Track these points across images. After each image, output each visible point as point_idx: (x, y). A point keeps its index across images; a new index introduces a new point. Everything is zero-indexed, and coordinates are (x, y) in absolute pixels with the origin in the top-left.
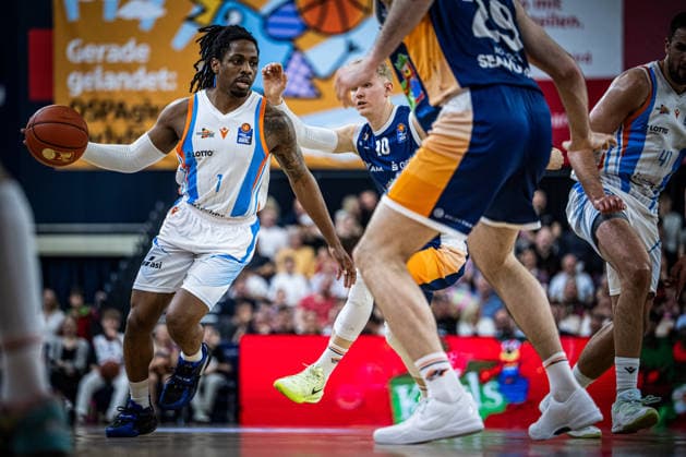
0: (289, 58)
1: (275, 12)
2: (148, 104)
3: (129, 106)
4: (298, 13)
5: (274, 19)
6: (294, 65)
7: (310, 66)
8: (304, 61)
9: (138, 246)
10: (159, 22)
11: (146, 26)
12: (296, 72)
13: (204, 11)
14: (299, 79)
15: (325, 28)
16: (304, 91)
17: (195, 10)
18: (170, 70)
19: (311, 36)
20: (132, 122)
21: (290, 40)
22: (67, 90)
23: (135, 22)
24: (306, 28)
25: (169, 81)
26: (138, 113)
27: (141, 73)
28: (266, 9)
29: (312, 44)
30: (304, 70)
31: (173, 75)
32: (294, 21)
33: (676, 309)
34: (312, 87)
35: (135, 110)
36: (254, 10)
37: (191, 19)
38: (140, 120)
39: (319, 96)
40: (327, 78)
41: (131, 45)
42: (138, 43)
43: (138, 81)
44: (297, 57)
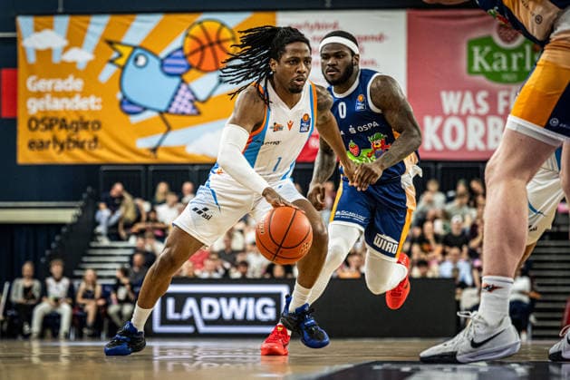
0: (179, 88)
1: (169, 56)
2: (81, 118)
3: (69, 121)
4: (185, 57)
5: (168, 61)
6: (181, 92)
7: (193, 93)
8: (189, 89)
9: (74, 216)
10: (90, 64)
11: (81, 66)
12: (183, 97)
13: (121, 55)
14: (185, 102)
15: (203, 67)
16: (188, 110)
17: (115, 55)
18: (97, 96)
19: (193, 72)
20: (70, 131)
21: (179, 75)
22: (27, 109)
23: (74, 64)
24: (190, 67)
25: (96, 104)
26: (75, 126)
27: (77, 98)
28: (163, 55)
29: (194, 78)
30: (189, 96)
31: (99, 100)
32: (183, 62)
33: (440, 258)
34: (194, 107)
35: (73, 123)
36: (155, 56)
37: (112, 62)
38: (77, 130)
39: (199, 113)
40: (204, 102)
41: (71, 78)
42: (76, 78)
43: (75, 104)
44: (184, 87)
